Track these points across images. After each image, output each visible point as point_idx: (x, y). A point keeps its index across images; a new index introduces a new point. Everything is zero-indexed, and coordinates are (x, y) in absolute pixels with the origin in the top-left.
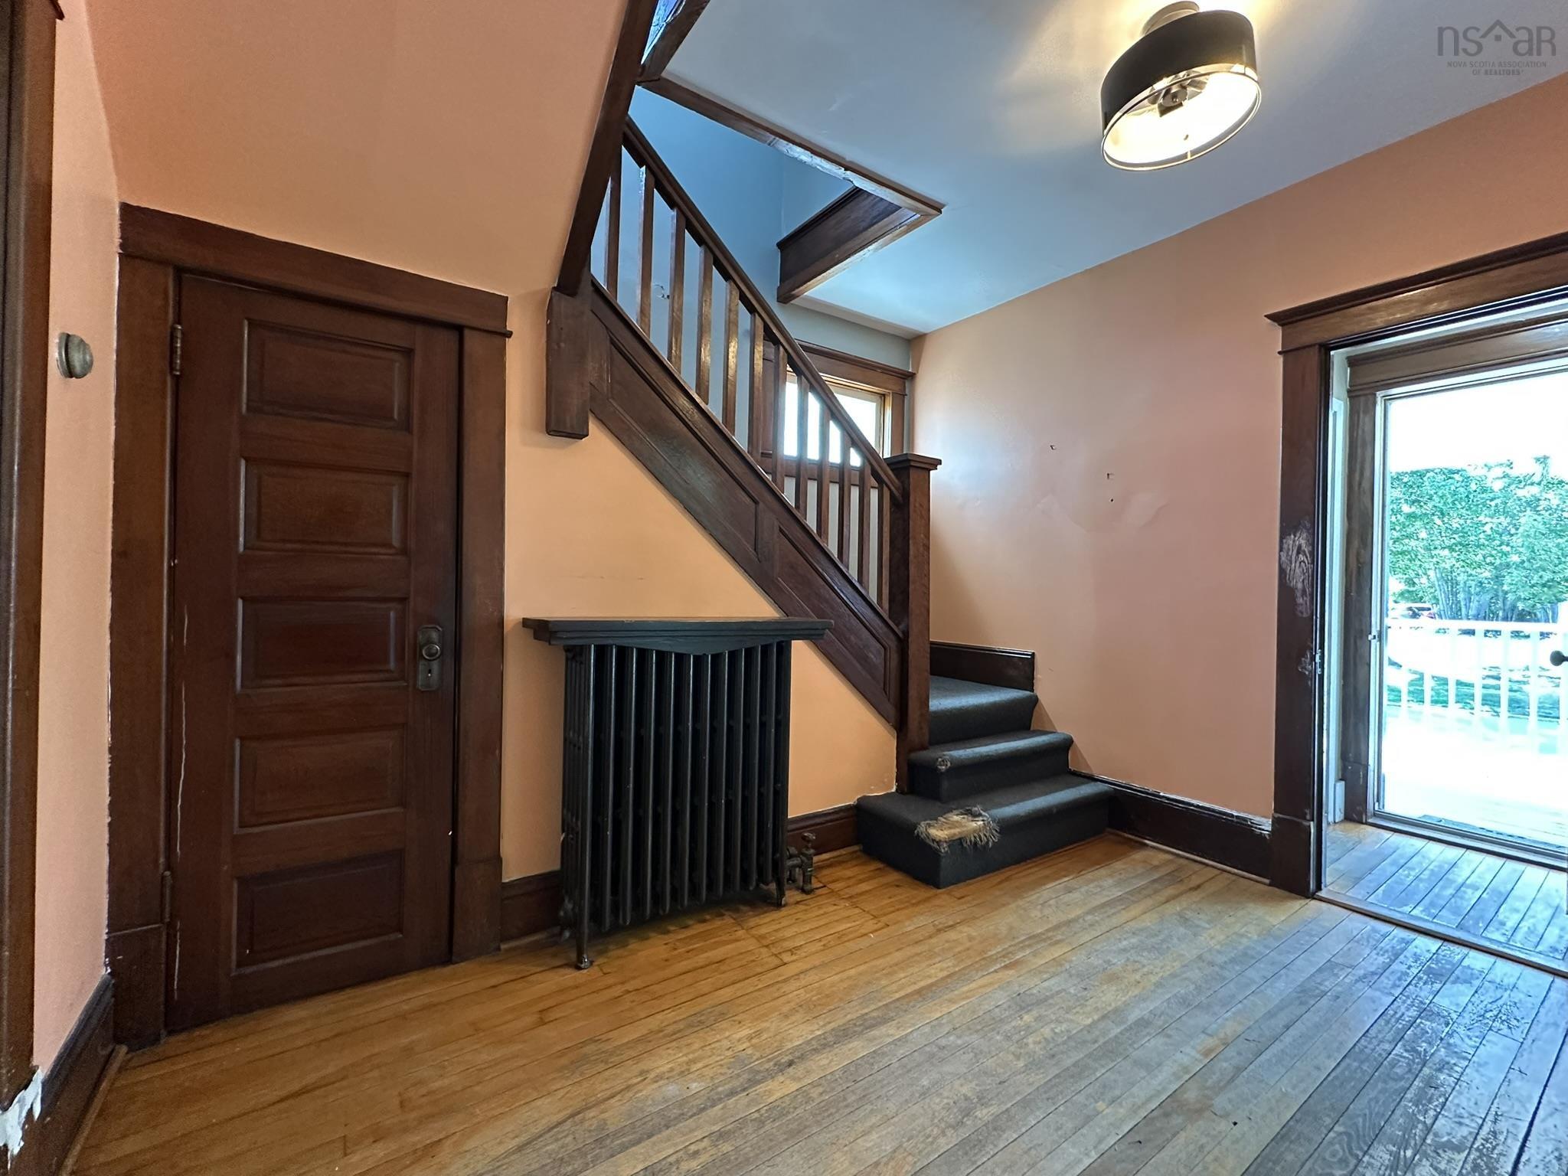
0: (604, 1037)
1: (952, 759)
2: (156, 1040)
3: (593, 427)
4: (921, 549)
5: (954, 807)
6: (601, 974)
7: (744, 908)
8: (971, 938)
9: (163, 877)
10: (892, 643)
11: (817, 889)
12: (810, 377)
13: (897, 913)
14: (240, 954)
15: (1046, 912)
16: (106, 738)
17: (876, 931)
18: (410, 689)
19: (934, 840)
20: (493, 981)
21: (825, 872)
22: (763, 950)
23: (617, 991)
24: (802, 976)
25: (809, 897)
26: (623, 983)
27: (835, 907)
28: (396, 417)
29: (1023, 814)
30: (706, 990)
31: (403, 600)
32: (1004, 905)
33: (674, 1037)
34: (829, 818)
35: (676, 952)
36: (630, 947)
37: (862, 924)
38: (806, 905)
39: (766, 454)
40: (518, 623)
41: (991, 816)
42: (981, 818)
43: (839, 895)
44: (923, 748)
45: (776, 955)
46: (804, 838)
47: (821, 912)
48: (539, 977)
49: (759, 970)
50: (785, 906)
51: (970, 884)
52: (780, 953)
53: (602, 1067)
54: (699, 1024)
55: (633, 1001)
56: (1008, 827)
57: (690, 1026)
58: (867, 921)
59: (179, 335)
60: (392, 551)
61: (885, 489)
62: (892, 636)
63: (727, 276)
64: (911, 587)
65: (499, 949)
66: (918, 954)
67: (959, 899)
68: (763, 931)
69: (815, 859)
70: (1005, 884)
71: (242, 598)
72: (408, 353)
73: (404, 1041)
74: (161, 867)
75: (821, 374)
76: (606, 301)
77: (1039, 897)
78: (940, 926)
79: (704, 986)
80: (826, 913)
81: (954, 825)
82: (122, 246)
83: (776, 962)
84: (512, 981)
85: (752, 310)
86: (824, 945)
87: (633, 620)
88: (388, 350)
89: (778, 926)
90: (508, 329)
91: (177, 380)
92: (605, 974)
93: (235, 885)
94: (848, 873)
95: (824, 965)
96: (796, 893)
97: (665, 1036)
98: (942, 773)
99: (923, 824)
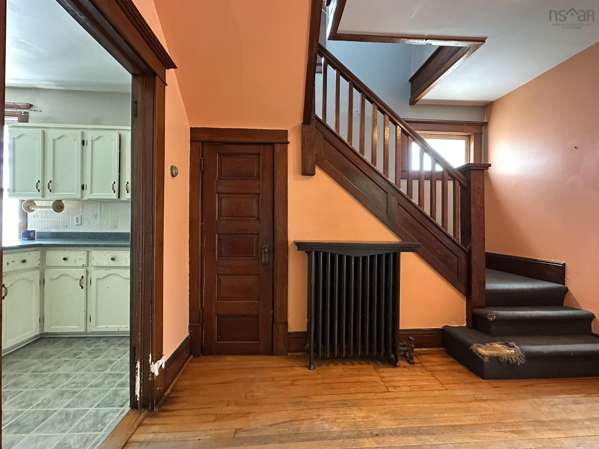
0: (310, 397)
1: (497, 315)
2: (199, 356)
3: (317, 170)
4: (479, 209)
5: (498, 340)
6: (317, 373)
7: (379, 363)
8: (494, 409)
9: (200, 311)
10: (462, 255)
11: (417, 363)
12: (412, 136)
13: (454, 385)
14: (217, 338)
15: (554, 410)
16: (188, 271)
17: (440, 390)
18: (260, 263)
19: (480, 354)
20: (282, 365)
21: (423, 357)
22: (382, 383)
23: (320, 381)
24: (395, 399)
25: (411, 365)
26: (323, 379)
27: (423, 374)
28: (255, 176)
29: (545, 352)
30: (352, 392)
31: (258, 234)
32: (524, 399)
33: (334, 406)
34: (427, 332)
35: (346, 373)
36: (330, 366)
37: (434, 385)
38: (408, 369)
39: (403, 171)
40: (292, 243)
41: (520, 349)
42: (514, 349)
43: (426, 369)
44: (482, 307)
45: (387, 387)
46: (409, 339)
47: (415, 374)
48: (296, 368)
49: (377, 391)
50: (398, 367)
51: (504, 382)
52: (389, 387)
53: (305, 407)
54: (345, 404)
55: (324, 387)
56: (530, 357)
57: (341, 404)
58: (437, 384)
59: (202, 161)
60: (255, 219)
61: (456, 181)
62: (462, 252)
63: (372, 102)
64: (472, 228)
65: (287, 354)
66: (459, 408)
67: (494, 387)
68: (384, 375)
69: (415, 350)
70: (528, 388)
71: (217, 234)
72: (259, 155)
73: (252, 376)
74: (200, 308)
75: (416, 131)
76: (322, 123)
77: (551, 401)
78: (478, 398)
79: (352, 390)
80: (416, 375)
81: (495, 349)
82: (190, 139)
83: (385, 389)
84: (288, 367)
85: (383, 113)
86: (411, 389)
87: (328, 242)
88: (253, 155)
89: (393, 375)
90: (288, 141)
91: (202, 173)
92: (318, 374)
93: (216, 317)
94: (434, 359)
95: (407, 398)
96: (406, 362)
97: (331, 405)
98: (491, 321)
99: (475, 345)
